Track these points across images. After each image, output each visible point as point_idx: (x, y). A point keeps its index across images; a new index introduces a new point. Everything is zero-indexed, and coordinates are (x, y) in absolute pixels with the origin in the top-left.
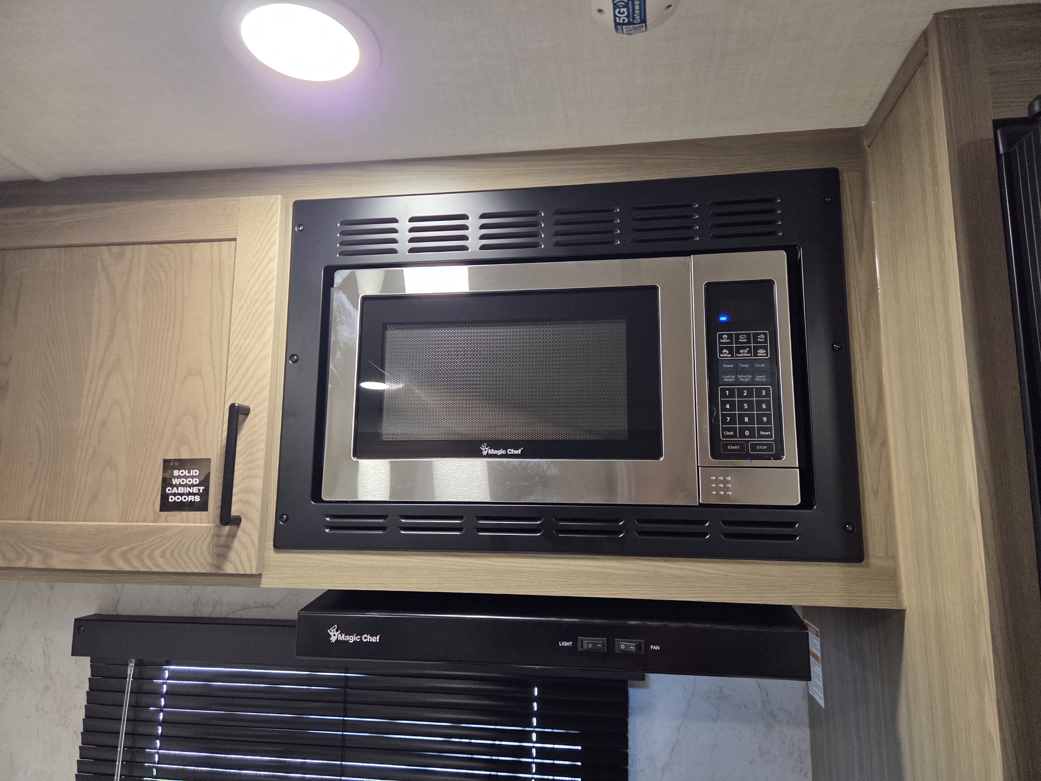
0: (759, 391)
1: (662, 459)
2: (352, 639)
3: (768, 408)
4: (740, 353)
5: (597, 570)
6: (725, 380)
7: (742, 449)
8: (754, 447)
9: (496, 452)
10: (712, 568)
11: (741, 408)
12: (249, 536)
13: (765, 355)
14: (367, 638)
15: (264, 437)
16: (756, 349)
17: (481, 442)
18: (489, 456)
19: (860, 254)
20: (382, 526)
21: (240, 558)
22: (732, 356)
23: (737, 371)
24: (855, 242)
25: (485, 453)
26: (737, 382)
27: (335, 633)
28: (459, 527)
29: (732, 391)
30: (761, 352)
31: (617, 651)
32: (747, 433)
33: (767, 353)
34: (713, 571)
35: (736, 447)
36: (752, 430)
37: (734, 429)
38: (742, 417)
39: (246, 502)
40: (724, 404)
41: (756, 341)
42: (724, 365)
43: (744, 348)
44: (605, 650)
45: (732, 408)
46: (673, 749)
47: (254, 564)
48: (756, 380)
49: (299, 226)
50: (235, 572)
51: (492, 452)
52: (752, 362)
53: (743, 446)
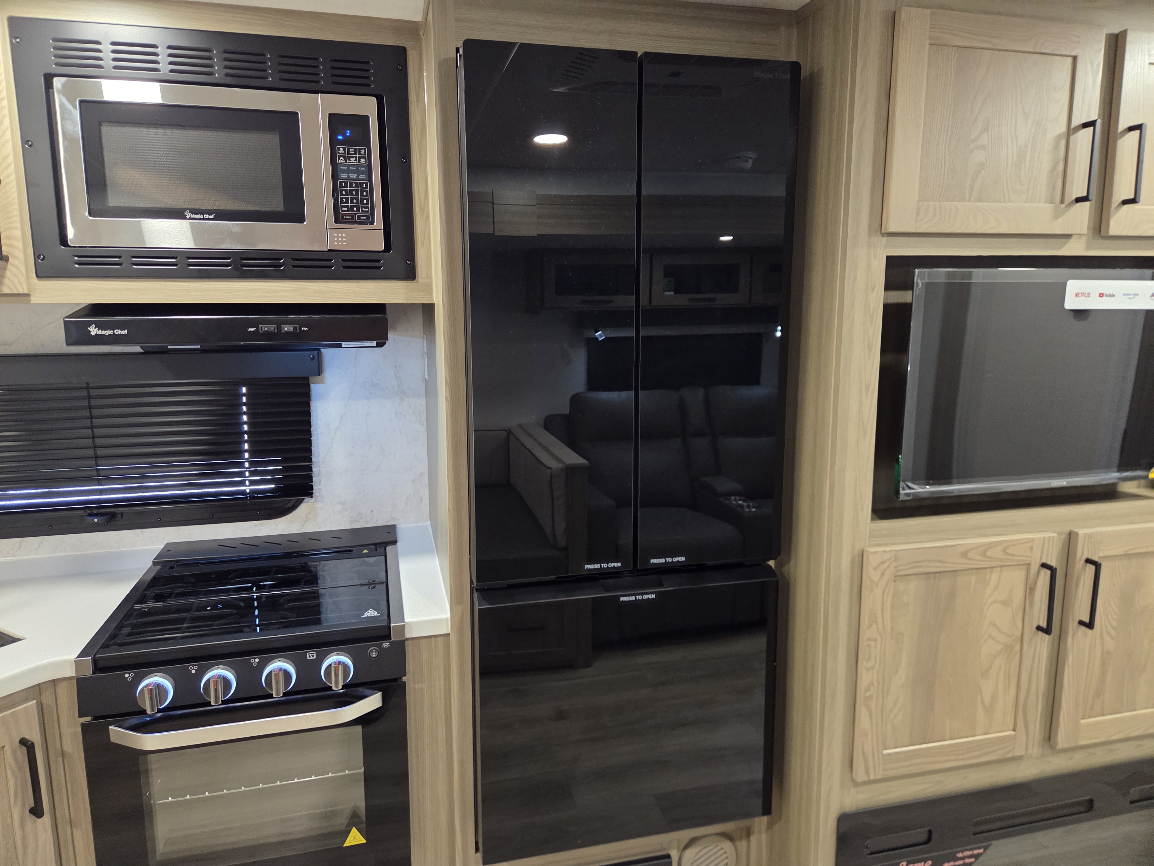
0: (361, 184)
1: (305, 223)
2: (107, 333)
3: (367, 195)
4: (350, 160)
5: (268, 288)
6: (342, 176)
7: (352, 218)
8: (359, 217)
9: (196, 216)
10: (337, 286)
11: (352, 194)
12: (18, 268)
13: (365, 162)
14: (118, 332)
15: (16, 201)
16: (360, 158)
17: (185, 210)
18: (191, 219)
19: (418, 105)
20: (118, 262)
21: (13, 283)
22: (346, 162)
23: (348, 171)
24: (415, 96)
25: (188, 217)
26: (349, 178)
27: (94, 329)
28: (176, 263)
29: (346, 183)
30: (363, 160)
31: (283, 331)
32: (355, 209)
33: (366, 161)
34: (337, 287)
35: (349, 217)
36: (358, 207)
37: (348, 207)
38: (352, 199)
39: (11, 246)
40: (341, 191)
41: (359, 154)
42: (341, 167)
43: (353, 157)
44: (276, 331)
45: (347, 194)
46: (342, 418)
47: (25, 286)
48: (360, 177)
49: (16, 38)
50: (10, 292)
51: (193, 216)
52: (357, 166)
53: (353, 217)
